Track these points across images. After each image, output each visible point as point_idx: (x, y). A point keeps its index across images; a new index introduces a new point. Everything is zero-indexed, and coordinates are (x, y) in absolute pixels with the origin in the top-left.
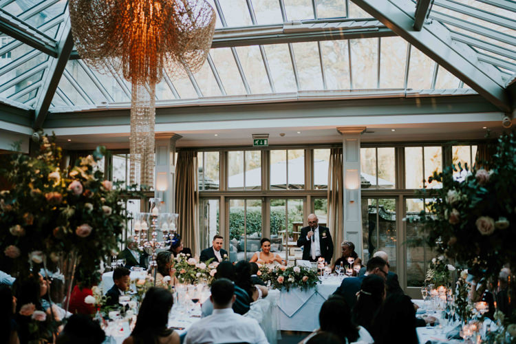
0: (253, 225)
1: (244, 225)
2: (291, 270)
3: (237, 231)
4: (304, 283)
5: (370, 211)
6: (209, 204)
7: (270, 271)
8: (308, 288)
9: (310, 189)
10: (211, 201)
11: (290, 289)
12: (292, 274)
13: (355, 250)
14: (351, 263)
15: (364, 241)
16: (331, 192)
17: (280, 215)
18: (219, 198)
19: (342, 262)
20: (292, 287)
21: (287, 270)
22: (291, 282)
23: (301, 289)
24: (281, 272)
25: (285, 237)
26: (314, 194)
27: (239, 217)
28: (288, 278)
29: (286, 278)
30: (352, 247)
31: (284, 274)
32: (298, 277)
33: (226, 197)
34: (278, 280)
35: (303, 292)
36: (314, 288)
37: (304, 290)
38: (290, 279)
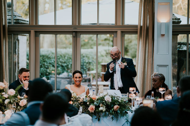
0: (62, 66)
1: (53, 66)
2: (102, 99)
3: (46, 72)
4: (116, 112)
5: (179, 48)
6: (18, 40)
7: (81, 100)
8: (119, 117)
9: (121, 25)
10: (20, 37)
11: (101, 118)
12: (103, 103)
13: (166, 82)
14: (162, 93)
15: (174, 77)
16: (141, 27)
17: (88, 58)
18: (29, 32)
19: (153, 92)
20: (103, 117)
21: (98, 100)
22: (102, 111)
23: (112, 118)
24: (92, 101)
25: (94, 77)
26: (124, 29)
27: (49, 58)
28: (99, 107)
29: (97, 107)
30: (162, 79)
31: (95, 103)
32: (109, 107)
33: (36, 32)
34: (89, 109)
35: (114, 121)
36: (125, 117)
37: (115, 119)
38: (101, 108)
